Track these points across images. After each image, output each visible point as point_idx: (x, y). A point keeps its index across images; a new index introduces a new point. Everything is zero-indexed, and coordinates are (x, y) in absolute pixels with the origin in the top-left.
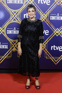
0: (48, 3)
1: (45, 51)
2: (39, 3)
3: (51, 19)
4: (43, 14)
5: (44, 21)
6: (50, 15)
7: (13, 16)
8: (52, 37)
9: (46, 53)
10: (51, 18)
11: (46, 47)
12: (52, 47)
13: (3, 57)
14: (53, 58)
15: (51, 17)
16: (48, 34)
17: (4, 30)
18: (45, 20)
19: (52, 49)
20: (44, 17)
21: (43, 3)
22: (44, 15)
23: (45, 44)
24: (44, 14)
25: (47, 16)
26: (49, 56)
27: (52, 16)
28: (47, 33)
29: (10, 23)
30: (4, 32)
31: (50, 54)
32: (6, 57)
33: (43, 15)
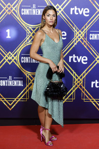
0: (86, 14)
1: (82, 90)
2: (71, 13)
3: (91, 39)
4: (78, 31)
5: (79, 41)
6: (89, 32)
7: (30, 34)
8: (92, 68)
9: (84, 92)
10: (91, 37)
11: (83, 83)
12: (93, 83)
13: (16, 99)
14: (95, 101)
15: (91, 35)
16: (86, 63)
17: (16, 56)
18: (81, 40)
19: (92, 86)
20: (79, 35)
21: (77, 14)
22: (80, 33)
23: (82, 79)
24: (80, 31)
25: (85, 34)
26: (87, 97)
27: (92, 33)
28: (84, 61)
29: (27, 46)
30: (16, 59)
31: (89, 94)
32: (20, 99)
33: (77, 33)
